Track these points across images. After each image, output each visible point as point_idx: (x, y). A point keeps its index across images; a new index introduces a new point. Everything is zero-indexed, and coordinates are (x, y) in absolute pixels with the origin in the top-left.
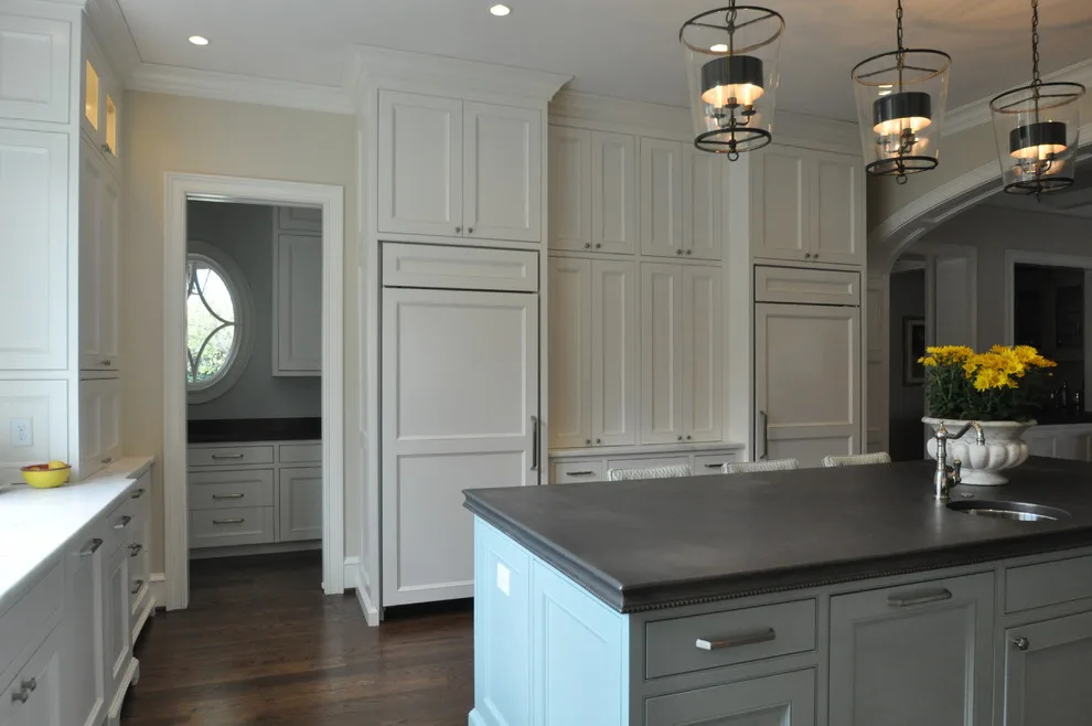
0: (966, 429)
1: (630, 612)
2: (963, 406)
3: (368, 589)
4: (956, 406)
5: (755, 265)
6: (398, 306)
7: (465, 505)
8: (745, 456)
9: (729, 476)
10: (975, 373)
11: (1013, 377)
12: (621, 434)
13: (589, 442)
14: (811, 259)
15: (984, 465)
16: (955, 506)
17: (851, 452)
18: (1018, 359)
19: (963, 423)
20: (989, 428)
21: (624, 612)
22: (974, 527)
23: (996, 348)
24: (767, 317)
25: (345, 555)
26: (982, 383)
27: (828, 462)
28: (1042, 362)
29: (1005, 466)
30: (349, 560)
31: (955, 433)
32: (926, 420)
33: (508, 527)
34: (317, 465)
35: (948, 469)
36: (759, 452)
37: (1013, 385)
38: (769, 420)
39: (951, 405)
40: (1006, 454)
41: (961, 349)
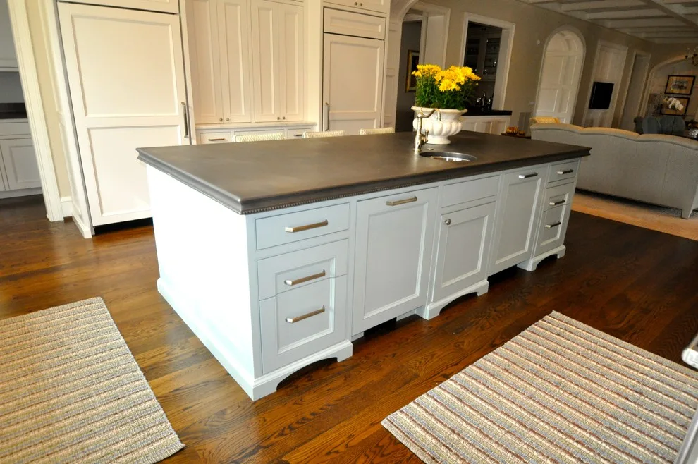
0: (433, 112)
1: (246, 214)
2: (433, 100)
3: (81, 217)
4: (429, 100)
5: (324, 7)
6: (72, 17)
7: (139, 158)
8: (317, 128)
9: (306, 139)
10: (440, 81)
11: (459, 84)
12: (242, 116)
13: (221, 120)
14: (358, 6)
15: (440, 134)
16: (424, 154)
17: (375, 127)
18: (463, 74)
19: (431, 110)
20: (445, 113)
21: (242, 214)
22: (432, 164)
23: (452, 68)
24: (331, 43)
25: (60, 196)
26: (442, 88)
27: (362, 132)
28: (474, 77)
29: (450, 134)
30: (63, 199)
31: (427, 115)
32: (414, 108)
33: (169, 171)
34: (28, 137)
35: (422, 135)
36: (325, 127)
37: (458, 89)
38: (331, 108)
39: (427, 100)
40: (451, 127)
41: (435, 68)
